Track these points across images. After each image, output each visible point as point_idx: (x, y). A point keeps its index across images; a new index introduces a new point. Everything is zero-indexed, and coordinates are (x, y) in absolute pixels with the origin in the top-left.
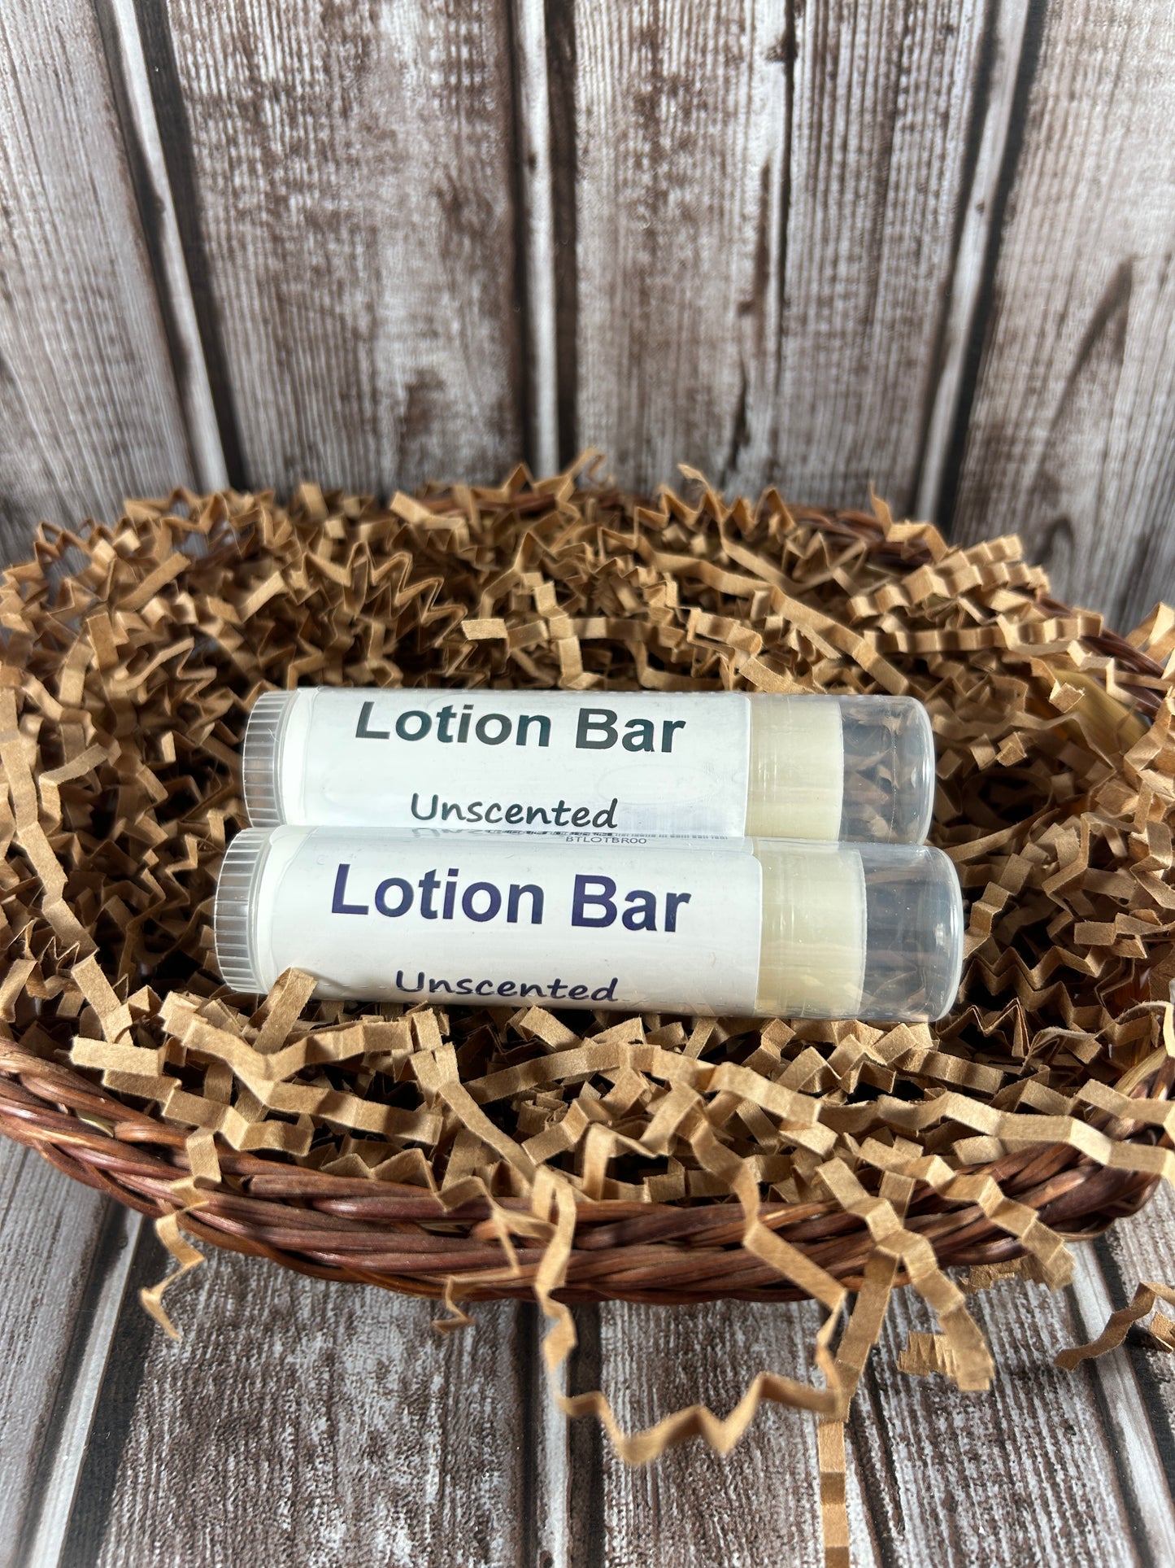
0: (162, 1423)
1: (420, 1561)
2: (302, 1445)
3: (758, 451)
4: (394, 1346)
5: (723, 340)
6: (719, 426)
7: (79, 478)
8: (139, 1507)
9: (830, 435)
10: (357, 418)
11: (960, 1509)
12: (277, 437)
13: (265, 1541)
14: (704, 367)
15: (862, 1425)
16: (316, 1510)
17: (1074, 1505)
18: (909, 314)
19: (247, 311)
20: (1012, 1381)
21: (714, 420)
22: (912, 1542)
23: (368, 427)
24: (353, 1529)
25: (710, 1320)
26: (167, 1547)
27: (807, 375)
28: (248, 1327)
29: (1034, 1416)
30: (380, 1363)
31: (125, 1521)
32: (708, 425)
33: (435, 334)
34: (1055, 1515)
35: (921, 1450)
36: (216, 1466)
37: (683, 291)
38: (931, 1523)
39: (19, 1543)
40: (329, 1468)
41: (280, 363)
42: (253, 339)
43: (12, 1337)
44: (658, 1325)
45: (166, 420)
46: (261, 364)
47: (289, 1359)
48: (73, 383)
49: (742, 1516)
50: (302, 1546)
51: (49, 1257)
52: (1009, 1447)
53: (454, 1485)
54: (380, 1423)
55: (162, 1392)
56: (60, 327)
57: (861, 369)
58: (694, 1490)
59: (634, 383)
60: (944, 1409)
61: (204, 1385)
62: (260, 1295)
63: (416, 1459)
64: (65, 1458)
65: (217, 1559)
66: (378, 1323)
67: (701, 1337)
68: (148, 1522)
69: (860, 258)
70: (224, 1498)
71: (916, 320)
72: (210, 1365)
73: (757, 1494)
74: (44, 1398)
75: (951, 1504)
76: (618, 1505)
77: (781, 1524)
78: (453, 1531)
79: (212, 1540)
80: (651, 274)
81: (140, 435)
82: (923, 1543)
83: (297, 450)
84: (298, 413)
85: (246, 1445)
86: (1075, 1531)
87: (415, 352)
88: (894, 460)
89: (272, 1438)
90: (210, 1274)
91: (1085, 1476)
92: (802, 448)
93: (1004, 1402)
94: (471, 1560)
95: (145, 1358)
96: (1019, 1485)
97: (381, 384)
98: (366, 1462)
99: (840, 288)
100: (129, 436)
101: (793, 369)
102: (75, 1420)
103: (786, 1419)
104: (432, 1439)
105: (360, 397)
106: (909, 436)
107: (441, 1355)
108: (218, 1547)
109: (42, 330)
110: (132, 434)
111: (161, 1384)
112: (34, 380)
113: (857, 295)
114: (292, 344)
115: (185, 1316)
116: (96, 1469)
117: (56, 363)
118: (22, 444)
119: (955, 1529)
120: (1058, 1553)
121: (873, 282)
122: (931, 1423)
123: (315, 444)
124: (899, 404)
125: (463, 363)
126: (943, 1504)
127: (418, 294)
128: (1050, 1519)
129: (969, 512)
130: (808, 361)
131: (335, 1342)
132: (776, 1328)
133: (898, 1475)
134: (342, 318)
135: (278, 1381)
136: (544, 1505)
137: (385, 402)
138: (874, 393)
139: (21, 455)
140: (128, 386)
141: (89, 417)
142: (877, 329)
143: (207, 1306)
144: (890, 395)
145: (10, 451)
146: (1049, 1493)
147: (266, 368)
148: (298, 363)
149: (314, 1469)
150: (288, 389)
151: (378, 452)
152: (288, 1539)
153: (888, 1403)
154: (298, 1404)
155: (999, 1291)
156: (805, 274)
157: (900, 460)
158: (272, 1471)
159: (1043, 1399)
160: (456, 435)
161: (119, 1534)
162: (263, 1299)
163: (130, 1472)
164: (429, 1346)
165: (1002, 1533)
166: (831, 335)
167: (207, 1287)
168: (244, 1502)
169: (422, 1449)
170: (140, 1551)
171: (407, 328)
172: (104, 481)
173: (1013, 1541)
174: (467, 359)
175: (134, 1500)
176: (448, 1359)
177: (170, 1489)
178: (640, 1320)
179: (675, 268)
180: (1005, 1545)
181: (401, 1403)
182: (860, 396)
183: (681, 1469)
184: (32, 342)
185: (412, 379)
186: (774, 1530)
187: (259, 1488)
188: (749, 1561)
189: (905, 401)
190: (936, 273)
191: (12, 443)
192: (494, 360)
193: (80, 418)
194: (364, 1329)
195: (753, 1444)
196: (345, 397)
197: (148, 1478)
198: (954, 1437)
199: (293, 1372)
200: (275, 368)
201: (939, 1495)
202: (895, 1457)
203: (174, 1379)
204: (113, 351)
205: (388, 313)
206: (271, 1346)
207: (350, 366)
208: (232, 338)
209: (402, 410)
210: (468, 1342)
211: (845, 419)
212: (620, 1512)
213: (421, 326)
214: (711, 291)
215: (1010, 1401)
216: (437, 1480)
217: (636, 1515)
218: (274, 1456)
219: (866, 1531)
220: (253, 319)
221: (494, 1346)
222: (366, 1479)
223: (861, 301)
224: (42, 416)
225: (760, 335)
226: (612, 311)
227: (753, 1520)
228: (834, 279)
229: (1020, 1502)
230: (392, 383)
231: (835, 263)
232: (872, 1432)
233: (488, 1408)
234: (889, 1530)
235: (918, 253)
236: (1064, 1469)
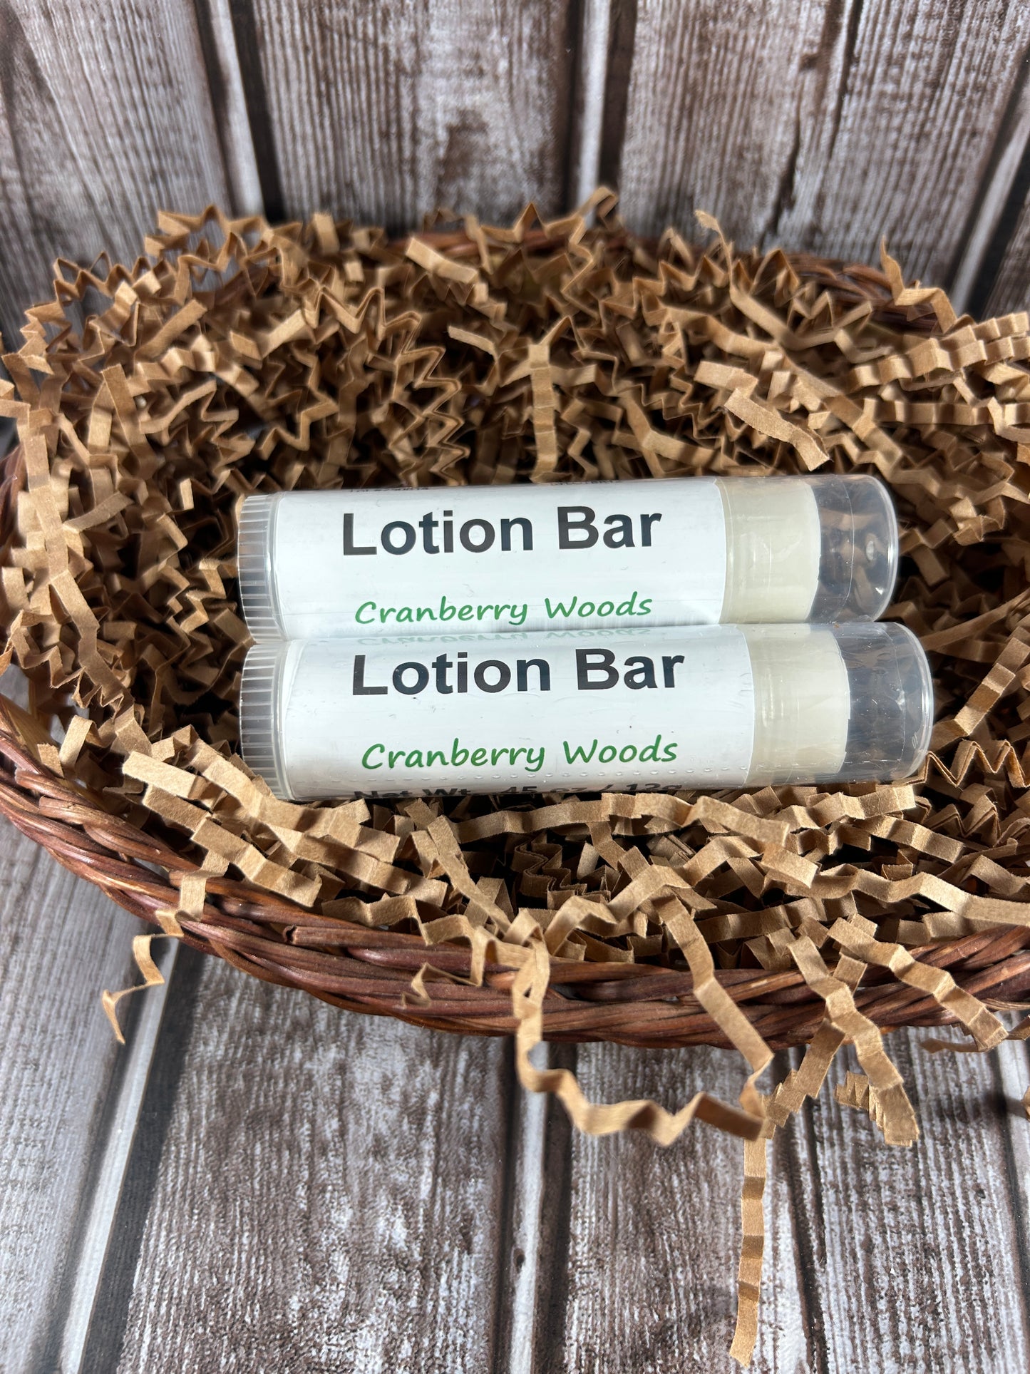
0: (200, 1109)
1: (413, 1246)
2: (317, 1139)
3: (801, 215)
4: (399, 1064)
5: (783, 95)
6: (765, 187)
7: (118, 203)
8: (181, 1179)
9: (879, 204)
10: (395, 157)
11: (876, 1251)
12: (314, 173)
13: (285, 1217)
14: (757, 123)
15: (798, 1171)
16: (328, 1195)
17: (975, 1259)
18: (982, 79)
19: (287, 37)
20: (935, 1145)
21: (760, 180)
22: (831, 1274)
23: (406, 168)
24: (359, 1214)
25: (673, 1066)
26: (204, 1214)
27: (865, 140)
28: (272, 1034)
29: (950, 1178)
30: (385, 1077)
31: (169, 1189)
32: (754, 185)
33: (481, 73)
34: (958, 1265)
35: (847, 1197)
36: (245, 1150)
37: (746, 39)
38: (850, 1260)
39: (80, 1201)
40: (339, 1161)
41: (319, 94)
42: (293, 67)
43: (74, 1023)
44: (627, 1066)
45: (205, 149)
46: (300, 95)
47: (308, 1065)
48: (111, 105)
49: (687, 1237)
50: (315, 1224)
51: (103, 955)
52: (925, 1203)
53: (445, 1186)
54: (383, 1128)
55: (200, 1082)
56: (99, 46)
57: (921, 136)
58: (648, 1211)
59: (682, 136)
60: (872, 1164)
61: (236, 1080)
62: (283, 1006)
63: (413, 1162)
64: (119, 1131)
65: (246, 1228)
66: (384, 1040)
67: (664, 1080)
68: (189, 1192)
69: (940, 16)
70: (252, 1177)
71: (989, 86)
72: (240, 1063)
73: (701, 1220)
74: (101, 1078)
75: (868, 1247)
76: (583, 1217)
77: (720, 1247)
78: (442, 1223)
79: (241, 1212)
80: (715, 19)
81: (178, 162)
82: (841, 1276)
83: (334, 188)
84: (335, 148)
85: (271, 1134)
86: (974, 1280)
87: (459, 91)
88: (940, 233)
89: (292, 1130)
90: (240, 984)
91: (988, 1235)
92: (847, 215)
93: (925, 1163)
94: (456, 1250)
95: (186, 1051)
96: (930, 1236)
97: (421, 124)
98: (371, 1160)
99: (913, 47)
100: (167, 164)
101: (851, 131)
102: (128, 1099)
103: (732, 1159)
104: (428, 1146)
105: (400, 135)
106: (960, 209)
107: (438, 1074)
108: (246, 1219)
109: (80, 49)
110: (169, 161)
111: (199, 1074)
112: (74, 101)
113: (931, 56)
114: (331, 75)
115: (219, 1019)
116: (145, 1143)
117: (95, 84)
118: (62, 166)
119: (870, 1268)
120: (957, 1298)
121: (949, 43)
122: (858, 1174)
123: (352, 181)
124: (955, 175)
125: (507, 105)
126: (862, 1245)
127: (465, 27)
128: (953, 1268)
129: (1007, 291)
130: (867, 123)
131: (347, 1055)
132: (731, 1079)
133: (825, 1217)
134: (386, 49)
135: (298, 1082)
136: (519, 1211)
137: (425, 143)
138: (932, 162)
139: (61, 178)
140: (166, 111)
141: (127, 141)
142: (947, 92)
143: (238, 1012)
144: (948, 164)
145: (50, 172)
146: (955, 1246)
147: (305, 98)
148: (337, 95)
149: (327, 1160)
150: (327, 123)
151: (416, 194)
152: (304, 1217)
153: (823, 1154)
154: (315, 1104)
155: (933, 1064)
156: (879, 27)
157: (946, 233)
158: (292, 1159)
159: (960, 1163)
160: (495, 180)
161: (164, 1200)
162: (285, 1010)
163: (173, 1148)
164: (428, 1066)
165: (910, 1276)
166: (895, 97)
167: (238, 995)
168: (269, 1183)
169: (419, 1154)
170: (182, 1216)
171: (452, 65)
172: (142, 207)
173: (919, 1283)
174: (512, 102)
175: (177, 1172)
176: (443, 1079)
177: (207, 1165)
178: (612, 1060)
179: (741, 12)
180: (911, 1286)
181: (402, 1113)
182: (915, 164)
183: (638, 1192)
184: (71, 63)
185: (455, 120)
186: (714, 1252)
187: (280, 1171)
188: (690, 1275)
189: (962, 171)
190: (1019, 36)
191: (53, 164)
192: (539, 102)
193: (118, 141)
194: (372, 1044)
195: (702, 1177)
196: (385, 136)
197: (188, 1154)
198: (878, 1189)
199: (310, 1078)
200: (314, 100)
201: (859, 1238)
202: (824, 1201)
203: (210, 1073)
204: (153, 75)
205: (432, 46)
206: (292, 1052)
207: (392, 101)
208: (271, 65)
209: (442, 152)
210: (462, 1066)
211: (896, 187)
212: (584, 1222)
213: (467, 63)
214: (775, 40)
215: (931, 1163)
216: (430, 1180)
217: (598, 1227)
218: (293, 1146)
219: (793, 1261)
220: (294, 46)
221: (484, 1070)
222: (370, 1174)
223: (934, 64)
224: (81, 137)
225: (821, 93)
226: (668, 57)
227: (696, 1241)
228: (908, 36)
229: (929, 1251)
230: (434, 123)
231: (912, 20)
232: (806, 1178)
233: (476, 1125)
234: (812, 1263)
235: (1002, 15)
236: (972, 1227)
